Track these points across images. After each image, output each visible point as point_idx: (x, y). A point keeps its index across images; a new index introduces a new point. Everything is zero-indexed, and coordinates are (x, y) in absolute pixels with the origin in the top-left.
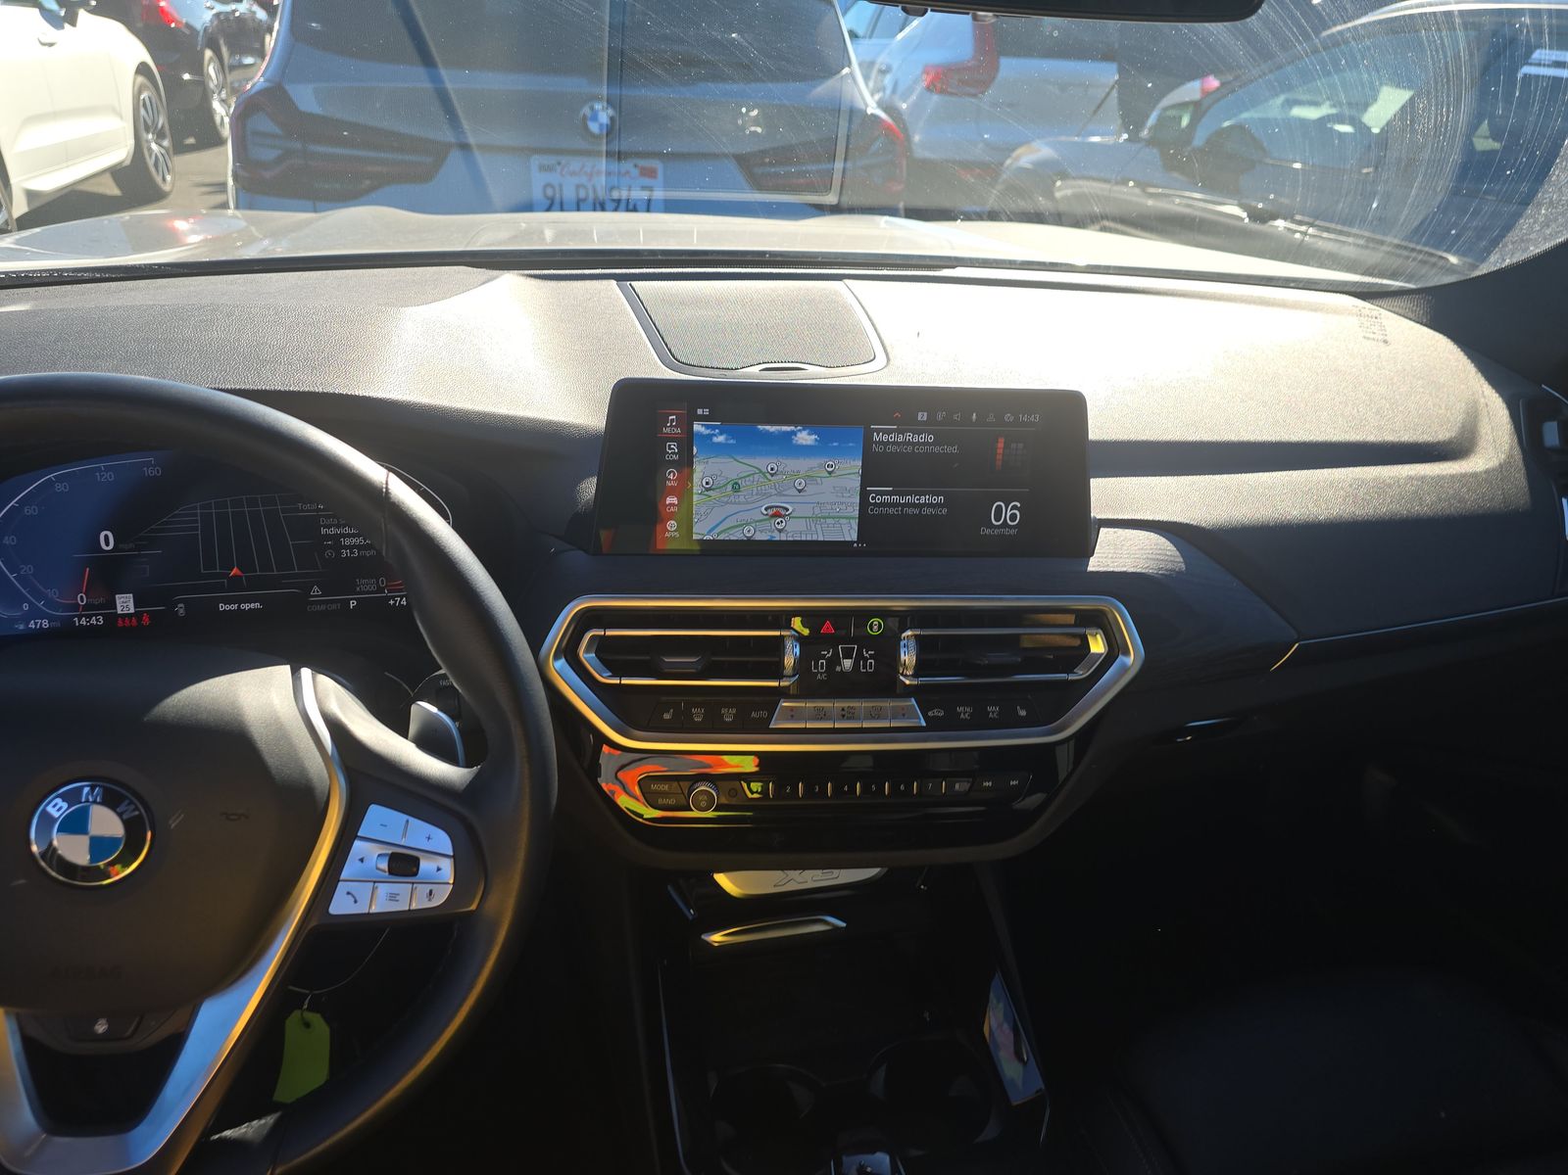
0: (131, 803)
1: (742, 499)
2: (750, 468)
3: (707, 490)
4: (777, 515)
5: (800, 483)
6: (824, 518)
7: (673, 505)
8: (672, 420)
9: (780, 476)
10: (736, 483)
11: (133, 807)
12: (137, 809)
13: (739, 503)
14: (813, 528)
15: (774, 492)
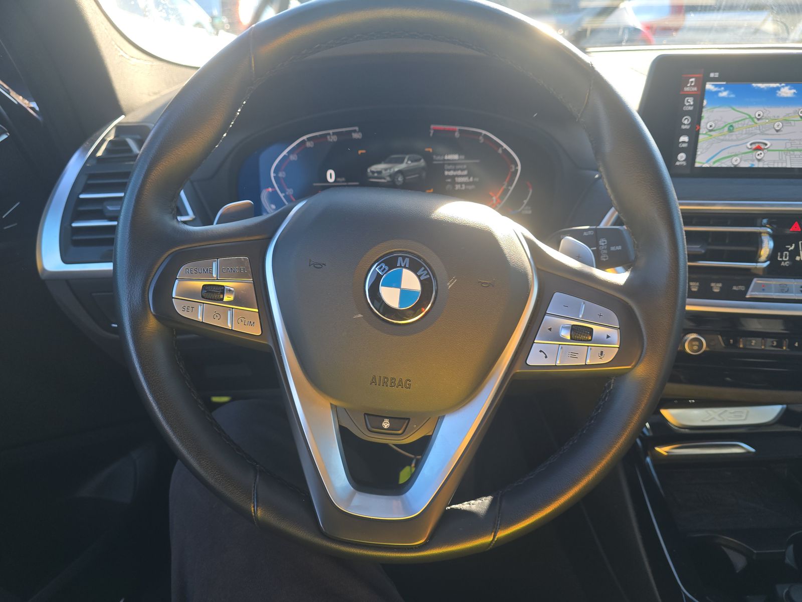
0: (425, 269)
1: (734, 137)
2: (744, 115)
3: (710, 131)
4: (759, 148)
5: (778, 125)
6: (793, 151)
7: (684, 142)
8: (692, 82)
9: (764, 121)
10: (731, 126)
11: (426, 272)
12: (428, 274)
13: (732, 140)
14: (784, 159)
15: (758, 132)
